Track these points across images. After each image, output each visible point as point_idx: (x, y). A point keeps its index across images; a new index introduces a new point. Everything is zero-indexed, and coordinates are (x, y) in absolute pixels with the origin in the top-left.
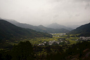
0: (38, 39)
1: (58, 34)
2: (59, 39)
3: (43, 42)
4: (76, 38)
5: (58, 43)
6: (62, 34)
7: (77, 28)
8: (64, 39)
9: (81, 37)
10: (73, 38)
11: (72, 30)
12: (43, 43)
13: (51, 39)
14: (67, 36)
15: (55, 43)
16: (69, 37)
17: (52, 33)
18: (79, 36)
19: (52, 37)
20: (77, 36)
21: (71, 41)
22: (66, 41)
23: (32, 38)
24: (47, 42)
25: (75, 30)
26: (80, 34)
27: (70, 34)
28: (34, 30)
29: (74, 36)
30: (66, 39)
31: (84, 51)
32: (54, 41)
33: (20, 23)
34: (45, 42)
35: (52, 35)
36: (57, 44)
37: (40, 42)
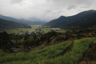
0: (20, 30)
1: (35, 26)
2: (36, 29)
4: (49, 29)
5: (36, 32)
6: (39, 25)
7: (50, 22)
8: (40, 30)
11: (46, 23)
12: (24, 32)
14: (42, 27)
15: (33, 32)
16: (43, 28)
17: (31, 25)
18: (51, 27)
19: (31, 28)
20: (49, 27)
21: (45, 31)
22: (41, 31)
23: (14, 29)
24: (27, 32)
25: (48, 23)
27: (45, 26)
28: (17, 22)
29: (47, 28)
30: (42, 30)
31: (51, 38)
33: (4, 16)
34: (26, 32)
35: (31, 26)
37: (21, 32)
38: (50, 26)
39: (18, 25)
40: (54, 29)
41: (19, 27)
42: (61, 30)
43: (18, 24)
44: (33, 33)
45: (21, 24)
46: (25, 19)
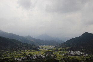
0: (22, 52)
1: (46, 47)
2: (46, 53)
3: (26, 55)
5: (44, 57)
6: (51, 46)
9: (69, 51)
10: (61, 52)
13: (37, 52)
14: (55, 49)
15: (40, 56)
16: (57, 50)
19: (38, 50)
20: (65, 50)
21: (58, 55)
23: (15, 50)
26: (69, 48)
27: (60, 47)
29: (62, 50)
30: (54, 53)
32: (40, 54)
36: (42, 58)
37: (24, 55)
38: (67, 48)
39: (22, 46)
40: (72, 52)
41: (21, 49)
42: (83, 55)
43: (21, 44)
44: (40, 58)
45: (25, 44)
46: (32, 37)
